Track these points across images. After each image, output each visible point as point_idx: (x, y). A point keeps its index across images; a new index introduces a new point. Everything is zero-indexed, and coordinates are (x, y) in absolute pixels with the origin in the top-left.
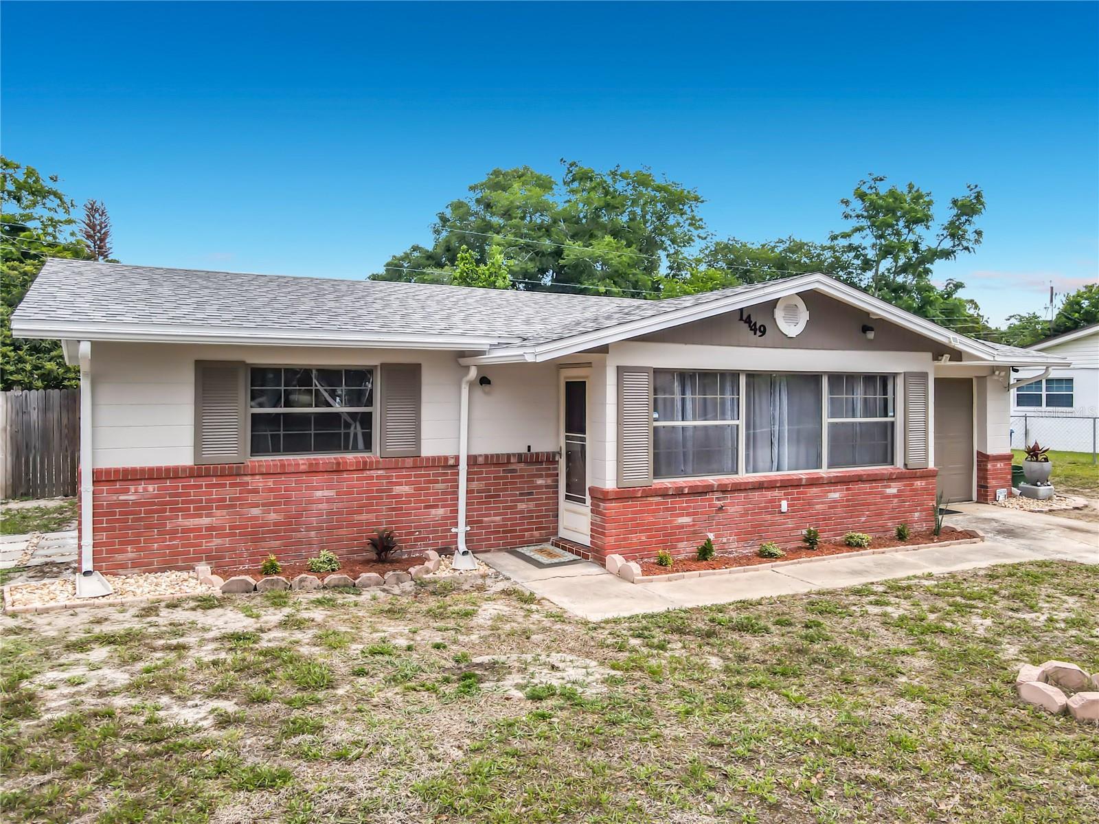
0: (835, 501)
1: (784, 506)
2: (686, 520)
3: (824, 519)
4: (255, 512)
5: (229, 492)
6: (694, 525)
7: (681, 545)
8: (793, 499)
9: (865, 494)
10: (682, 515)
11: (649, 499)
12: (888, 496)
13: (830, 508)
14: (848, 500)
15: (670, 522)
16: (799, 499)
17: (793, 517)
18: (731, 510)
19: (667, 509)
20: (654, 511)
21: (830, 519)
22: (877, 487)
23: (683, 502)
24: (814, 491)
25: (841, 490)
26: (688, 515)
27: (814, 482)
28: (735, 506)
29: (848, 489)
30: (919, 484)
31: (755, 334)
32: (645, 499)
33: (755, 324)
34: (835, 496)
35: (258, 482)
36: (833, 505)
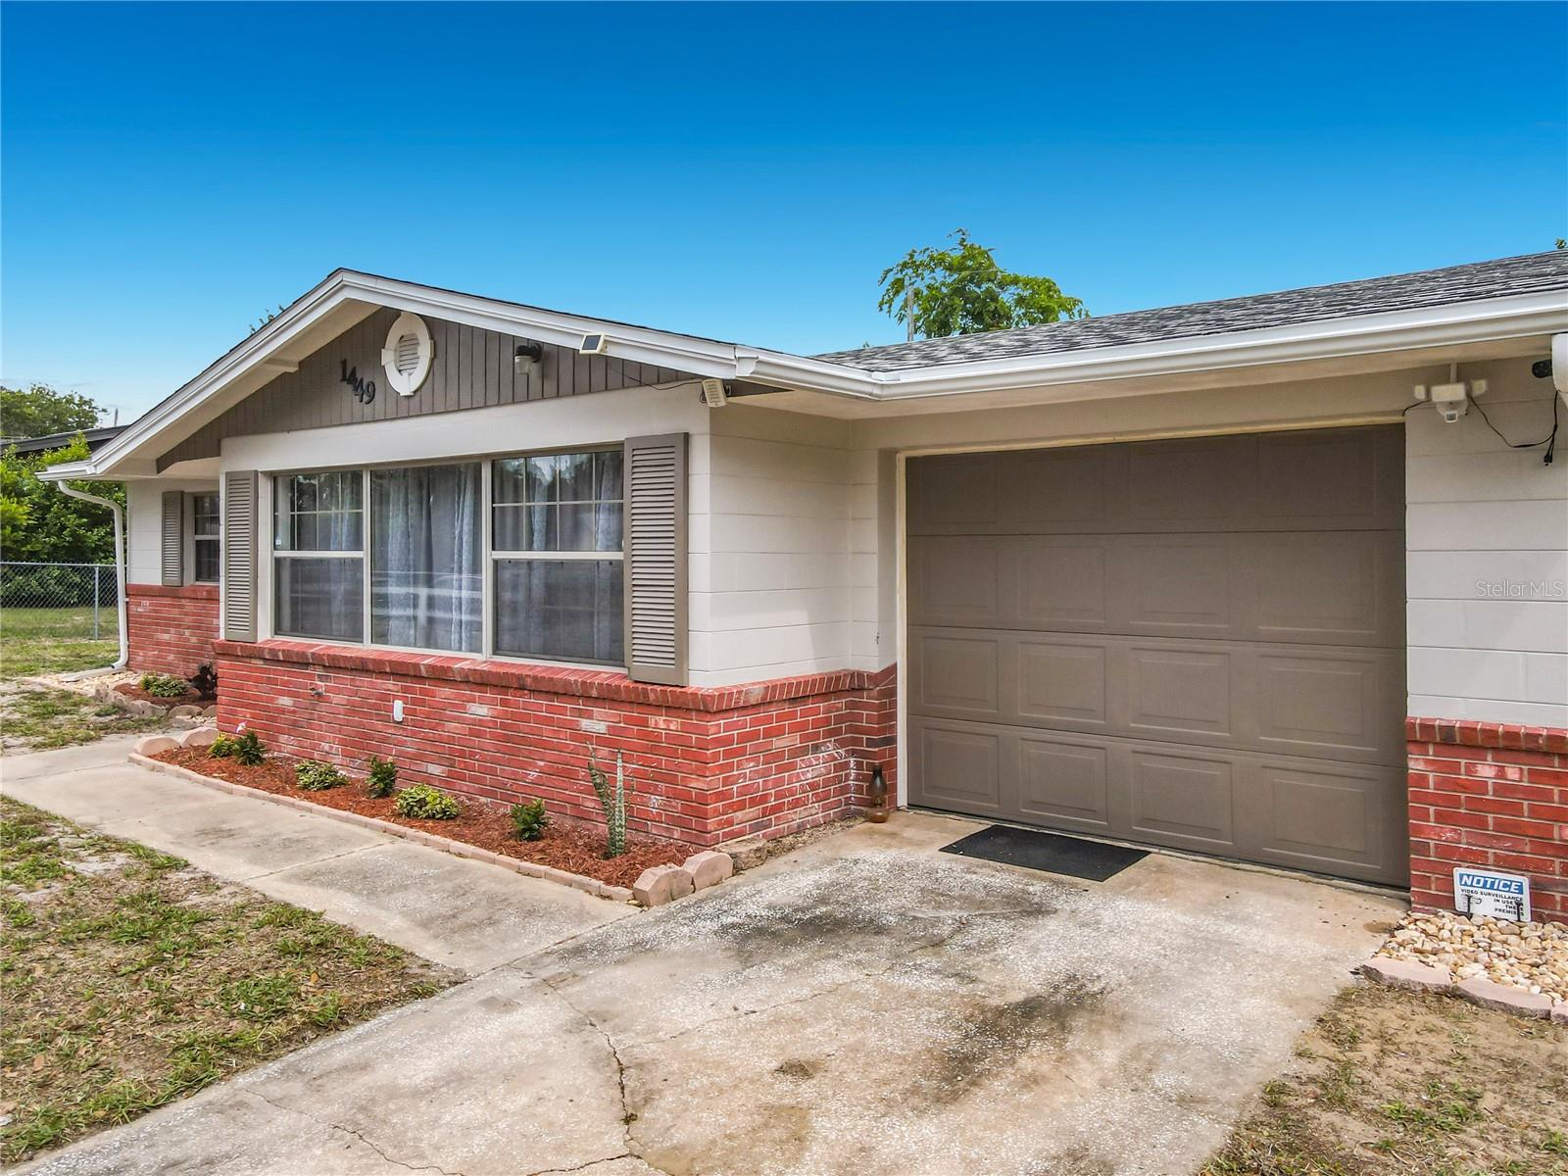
0: (481, 723)
1: (398, 710)
2: (286, 701)
3: (462, 754)
4: (187, 633)
5: (175, 613)
6: (294, 712)
7: (283, 738)
8: (414, 702)
9: (539, 720)
10: (282, 693)
11: (253, 661)
12: (586, 737)
13: (472, 733)
14: (504, 726)
15: (272, 700)
16: (423, 703)
17: (414, 735)
18: (337, 699)
19: (269, 681)
20: (257, 680)
21: (472, 755)
22: (562, 711)
23: (282, 674)
24: (445, 692)
25: (492, 702)
26: (290, 694)
27: (440, 675)
28: (338, 693)
29: (504, 703)
30: (659, 722)
31: (361, 401)
32: (248, 660)
33: (362, 380)
34: (480, 710)
35: (189, 606)
36: (477, 728)
